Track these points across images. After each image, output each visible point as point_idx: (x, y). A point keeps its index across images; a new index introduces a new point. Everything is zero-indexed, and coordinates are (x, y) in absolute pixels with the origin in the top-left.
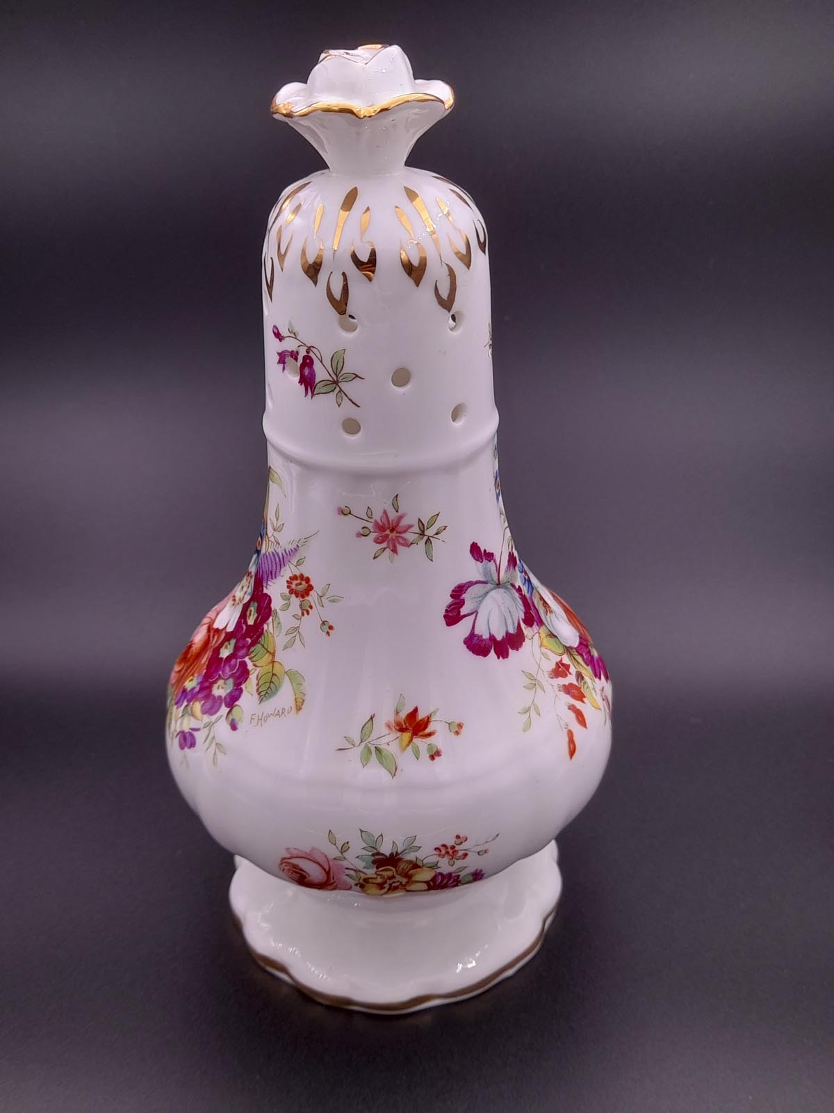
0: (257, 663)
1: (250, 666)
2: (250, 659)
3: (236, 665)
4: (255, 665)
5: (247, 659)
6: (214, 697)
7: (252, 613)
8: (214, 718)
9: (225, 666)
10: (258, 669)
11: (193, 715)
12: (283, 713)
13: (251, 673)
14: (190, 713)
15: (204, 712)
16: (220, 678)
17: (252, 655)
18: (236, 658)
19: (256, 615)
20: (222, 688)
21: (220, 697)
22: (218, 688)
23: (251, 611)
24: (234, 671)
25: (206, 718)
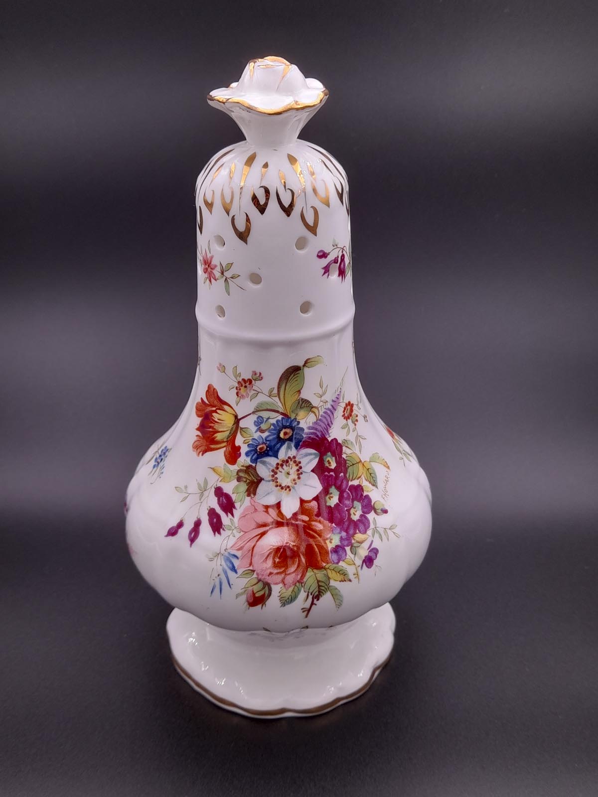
0: (358, 476)
1: (355, 483)
2: (351, 481)
3: (348, 494)
4: (358, 479)
5: (350, 483)
6: (359, 520)
7: (331, 461)
8: (372, 526)
9: (343, 504)
10: (363, 477)
11: (361, 543)
12: (387, 478)
13: (361, 484)
14: (359, 544)
15: (365, 532)
16: (348, 511)
17: (351, 478)
18: (345, 491)
19: (334, 458)
20: (356, 511)
21: (361, 516)
22: (355, 514)
23: (328, 461)
24: (351, 497)
25: (369, 532)
